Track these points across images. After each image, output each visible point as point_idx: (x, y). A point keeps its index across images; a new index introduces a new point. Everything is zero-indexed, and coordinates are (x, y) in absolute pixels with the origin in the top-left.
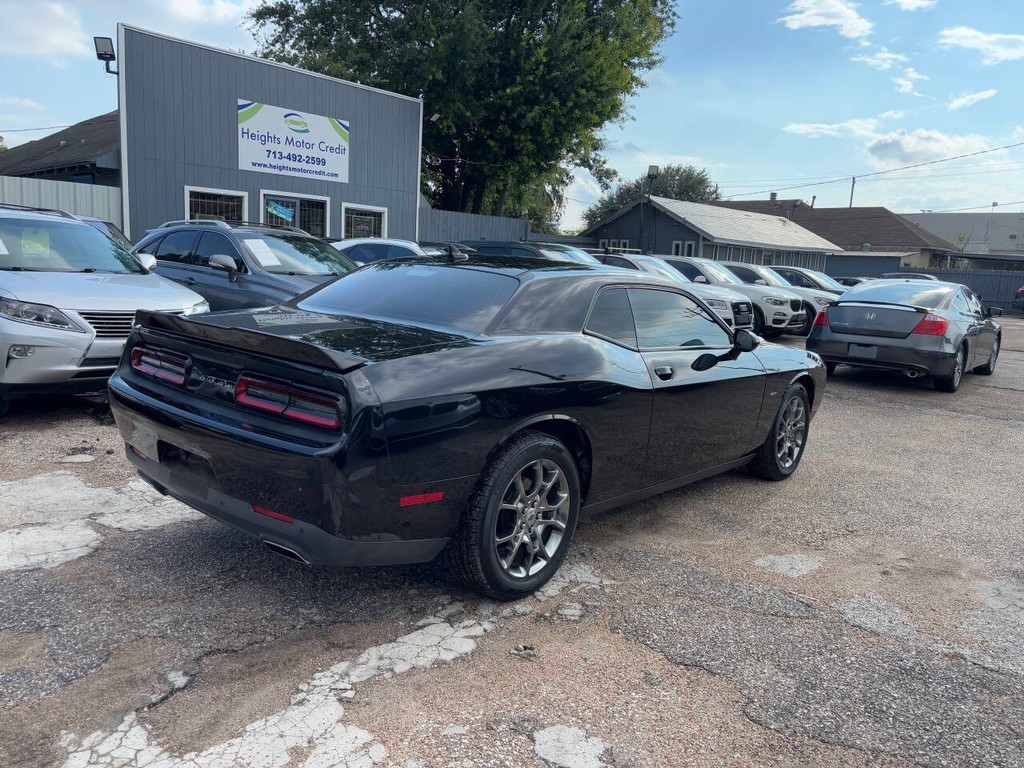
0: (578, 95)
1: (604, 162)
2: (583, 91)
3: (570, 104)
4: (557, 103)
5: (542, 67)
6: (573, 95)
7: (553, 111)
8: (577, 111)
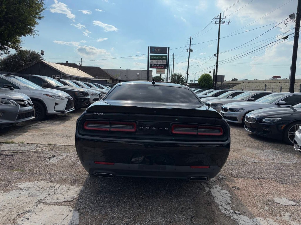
0: (18, 24)
2: (20, 23)
3: (15, 27)
4: (10, 26)
5: (4, 12)
6: (16, 24)
7: (9, 29)
8: (18, 30)
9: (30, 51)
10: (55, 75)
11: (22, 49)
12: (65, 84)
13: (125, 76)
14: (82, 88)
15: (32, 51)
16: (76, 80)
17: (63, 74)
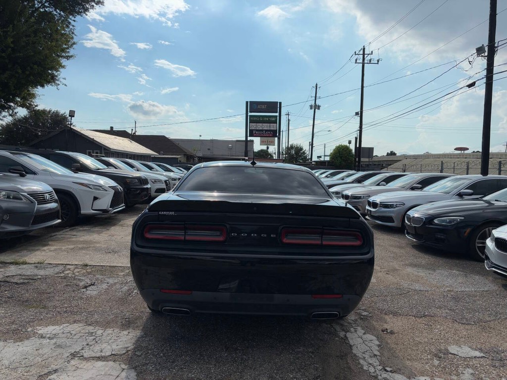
0: (32, 68)
1: (37, 106)
2: (36, 66)
3: (27, 73)
4: (20, 71)
5: (10, 49)
6: (29, 68)
7: (17, 75)
8: (32, 77)
9: (50, 111)
10: (91, 151)
11: (37, 108)
12: (108, 164)
13: (209, 149)
14: (138, 171)
15: (53, 110)
16: (127, 158)
17: (105, 149)
